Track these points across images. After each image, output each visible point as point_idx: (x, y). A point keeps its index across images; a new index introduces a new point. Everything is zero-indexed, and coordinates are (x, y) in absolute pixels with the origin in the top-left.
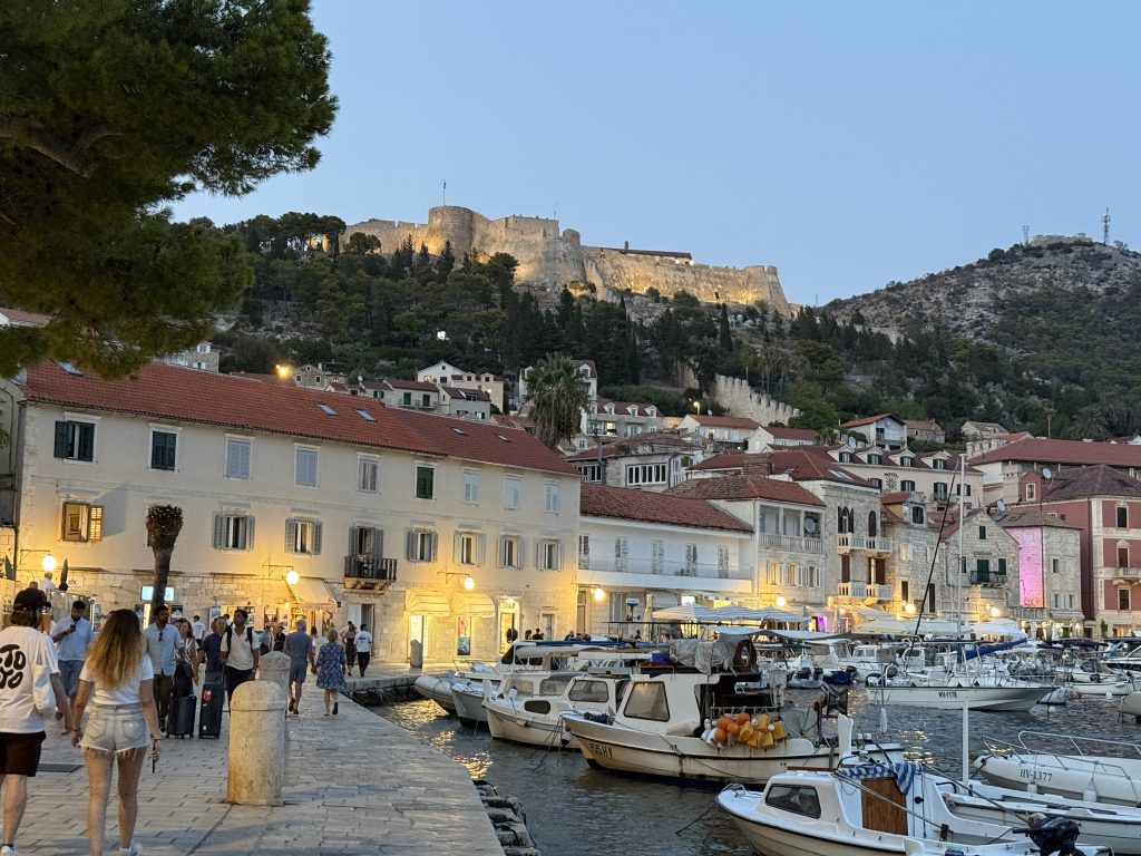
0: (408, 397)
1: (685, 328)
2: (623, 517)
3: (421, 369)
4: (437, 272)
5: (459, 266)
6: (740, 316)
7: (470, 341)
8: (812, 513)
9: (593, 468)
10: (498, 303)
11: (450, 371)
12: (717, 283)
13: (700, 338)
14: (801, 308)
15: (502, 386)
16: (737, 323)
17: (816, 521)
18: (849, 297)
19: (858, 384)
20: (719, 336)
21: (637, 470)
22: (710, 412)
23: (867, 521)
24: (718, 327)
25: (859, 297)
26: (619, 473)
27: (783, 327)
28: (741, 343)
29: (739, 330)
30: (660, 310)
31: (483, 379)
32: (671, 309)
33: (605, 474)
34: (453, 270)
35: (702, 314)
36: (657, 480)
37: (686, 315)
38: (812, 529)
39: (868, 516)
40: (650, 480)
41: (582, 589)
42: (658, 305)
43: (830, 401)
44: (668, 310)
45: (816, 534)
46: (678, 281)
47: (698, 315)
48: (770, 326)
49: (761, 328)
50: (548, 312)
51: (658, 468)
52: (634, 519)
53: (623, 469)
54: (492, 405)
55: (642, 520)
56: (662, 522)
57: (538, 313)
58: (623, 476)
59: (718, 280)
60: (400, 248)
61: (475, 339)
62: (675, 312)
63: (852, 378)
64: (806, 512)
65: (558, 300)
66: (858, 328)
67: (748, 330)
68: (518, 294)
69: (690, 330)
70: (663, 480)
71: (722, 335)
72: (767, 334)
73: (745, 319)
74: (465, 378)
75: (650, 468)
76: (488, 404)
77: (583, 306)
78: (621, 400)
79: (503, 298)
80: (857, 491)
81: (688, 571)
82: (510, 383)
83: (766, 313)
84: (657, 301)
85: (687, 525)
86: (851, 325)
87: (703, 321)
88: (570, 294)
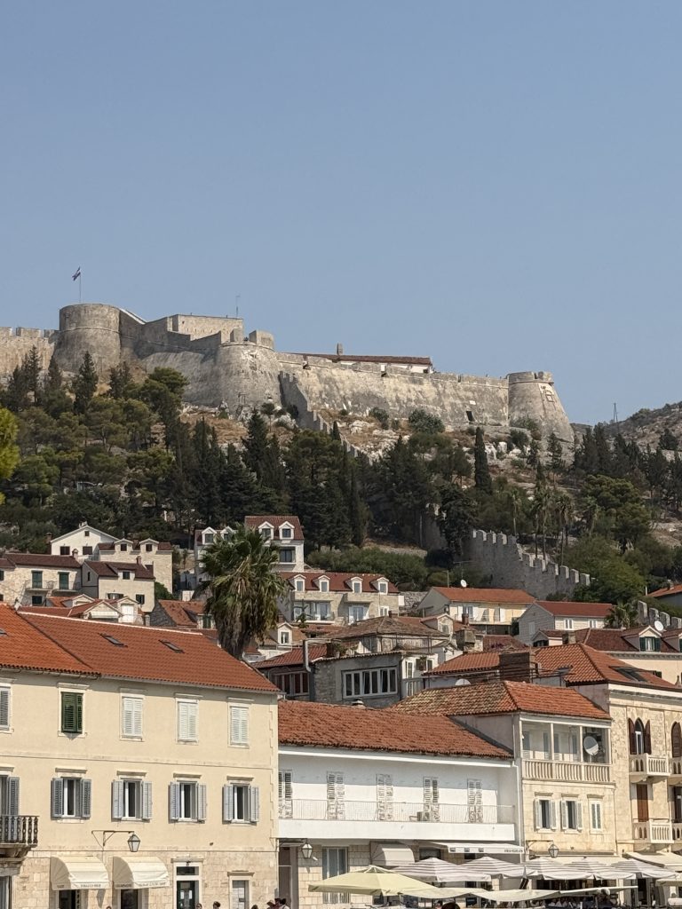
0: (37, 577)
1: (426, 463)
2: (337, 746)
3: (54, 536)
4: (73, 397)
5: (103, 386)
6: (503, 444)
7: (124, 494)
8: (593, 729)
9: (297, 676)
10: (160, 438)
11: (95, 539)
12: (468, 399)
13: (447, 476)
14: (588, 430)
15: (170, 557)
16: (500, 455)
17: (599, 739)
18: (661, 406)
19: (672, 533)
20: (473, 474)
21: (357, 676)
22: (464, 583)
23: (669, 736)
24: (472, 461)
25: (674, 406)
26: (331, 683)
27: (563, 458)
28: (506, 482)
29: (501, 464)
30: (389, 438)
31: (143, 547)
32: (406, 438)
33: (313, 684)
34: (96, 394)
35: (449, 442)
36: (385, 690)
37: (427, 447)
38: (593, 751)
39: (669, 730)
40: (375, 691)
41: (285, 845)
42: (386, 433)
43: (631, 560)
44: (400, 440)
45: (601, 757)
46: (413, 398)
47: (442, 444)
48: (545, 457)
49: (533, 459)
50: (231, 448)
51: (385, 674)
52: (350, 748)
53: (338, 674)
54: (157, 585)
55: (362, 749)
56: (389, 751)
57: (217, 450)
58: (338, 686)
59: (470, 394)
60: (20, 365)
61: (129, 489)
62: (410, 441)
63: (662, 526)
64: (585, 728)
65: (246, 430)
66: (669, 456)
67: (514, 463)
68: (188, 425)
69: (432, 466)
70: (393, 689)
71: (477, 472)
72: (540, 468)
73: (510, 448)
74: (118, 548)
75: (375, 674)
76: (152, 584)
77: (281, 439)
78: (340, 570)
79: (167, 431)
80: (653, 696)
81: (427, 815)
82: (181, 551)
83: (537, 437)
84: (384, 427)
85: (424, 753)
86: (658, 452)
87: (450, 452)
88: (262, 422)
